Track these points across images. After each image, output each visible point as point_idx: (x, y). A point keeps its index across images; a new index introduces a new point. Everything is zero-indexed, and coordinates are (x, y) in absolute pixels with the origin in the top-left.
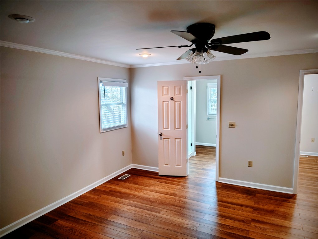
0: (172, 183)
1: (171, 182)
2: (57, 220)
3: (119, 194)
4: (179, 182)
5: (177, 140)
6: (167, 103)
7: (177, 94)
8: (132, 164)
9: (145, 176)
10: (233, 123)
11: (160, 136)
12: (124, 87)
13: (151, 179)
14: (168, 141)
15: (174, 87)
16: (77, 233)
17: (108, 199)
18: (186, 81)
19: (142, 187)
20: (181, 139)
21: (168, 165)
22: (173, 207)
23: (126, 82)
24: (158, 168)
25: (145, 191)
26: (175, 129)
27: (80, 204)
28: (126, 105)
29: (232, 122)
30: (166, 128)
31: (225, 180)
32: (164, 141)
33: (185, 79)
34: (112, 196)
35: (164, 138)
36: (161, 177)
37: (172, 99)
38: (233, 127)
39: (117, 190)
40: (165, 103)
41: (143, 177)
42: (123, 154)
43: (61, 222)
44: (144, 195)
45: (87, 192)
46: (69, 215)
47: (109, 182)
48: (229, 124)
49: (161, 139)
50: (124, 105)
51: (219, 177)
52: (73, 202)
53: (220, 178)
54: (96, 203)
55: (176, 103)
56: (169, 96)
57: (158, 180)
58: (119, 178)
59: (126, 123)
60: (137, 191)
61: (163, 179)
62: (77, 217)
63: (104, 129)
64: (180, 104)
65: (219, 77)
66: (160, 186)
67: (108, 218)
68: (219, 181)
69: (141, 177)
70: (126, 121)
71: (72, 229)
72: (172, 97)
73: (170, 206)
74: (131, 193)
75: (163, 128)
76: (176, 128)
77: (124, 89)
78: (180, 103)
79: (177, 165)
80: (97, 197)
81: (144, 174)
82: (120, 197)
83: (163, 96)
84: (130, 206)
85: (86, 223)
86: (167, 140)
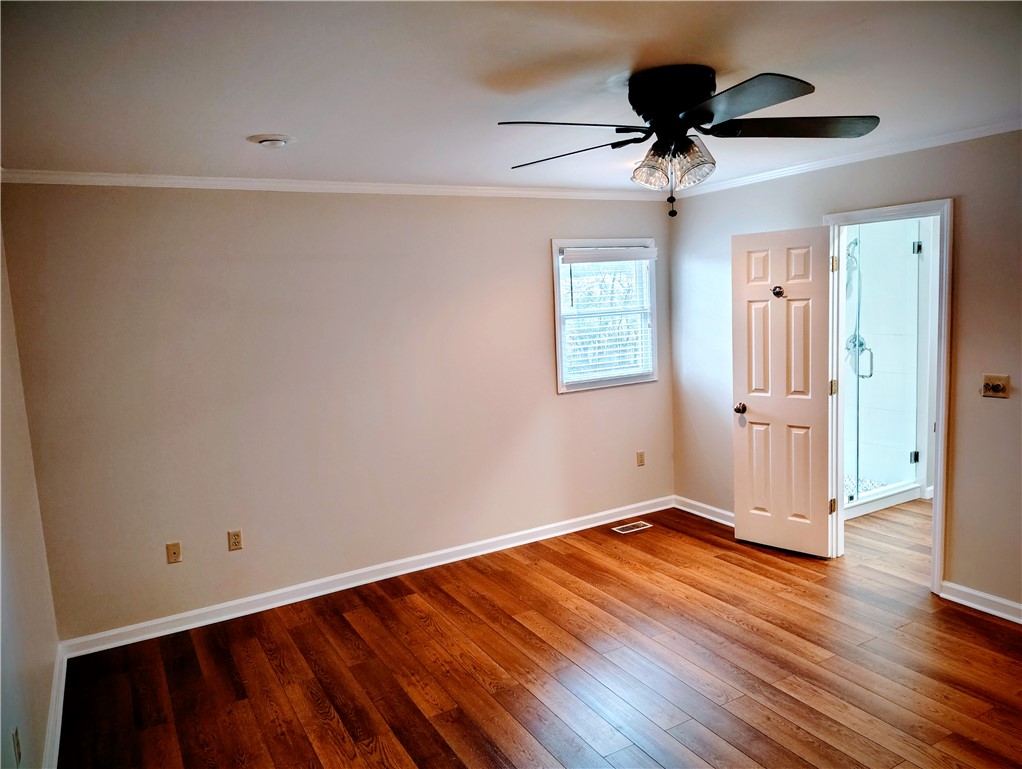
0: (762, 569)
1: (761, 565)
2: (412, 592)
3: (582, 567)
4: (788, 571)
5: (795, 431)
6: (762, 305)
7: (797, 277)
8: (674, 497)
9: (691, 536)
10: (999, 379)
11: (739, 414)
12: (648, 261)
13: (703, 544)
14: (766, 431)
15: (785, 250)
16: (431, 629)
17: (547, 573)
18: (827, 229)
19: (660, 561)
20: (808, 428)
21: (763, 510)
22: (706, 631)
23: (653, 245)
24: (732, 515)
25: (658, 574)
26: (789, 392)
27: (479, 571)
28: (651, 314)
29: (999, 373)
30: (757, 390)
31: (959, 593)
32: (750, 430)
33: (826, 220)
34: (564, 569)
35: (752, 423)
36: (738, 546)
37: (778, 293)
38: (1001, 394)
39: (586, 557)
40: (754, 306)
41: (685, 538)
42: (641, 463)
43: (418, 599)
44: (648, 585)
45: (515, 548)
46: (443, 587)
47: (583, 535)
48: (983, 384)
49: (742, 423)
50: (646, 314)
51: (944, 579)
52: (470, 563)
53: (947, 584)
54: (515, 576)
55: (794, 305)
56: (771, 283)
57: (721, 552)
58: (614, 529)
59: (650, 369)
60: (637, 571)
61: (743, 553)
62: (454, 595)
63: (569, 386)
64: (806, 309)
65: (947, 204)
66: (716, 570)
67: (514, 614)
68: (942, 595)
69: (680, 534)
70: (650, 363)
71: (427, 618)
72: (780, 287)
73: (698, 628)
74: (619, 570)
75: (750, 390)
76: (793, 390)
77: (645, 265)
78: (807, 305)
79: (796, 515)
80: (527, 562)
81: (694, 528)
82: (582, 575)
83: (751, 284)
84: (589, 601)
85: (464, 612)
86: (762, 428)
